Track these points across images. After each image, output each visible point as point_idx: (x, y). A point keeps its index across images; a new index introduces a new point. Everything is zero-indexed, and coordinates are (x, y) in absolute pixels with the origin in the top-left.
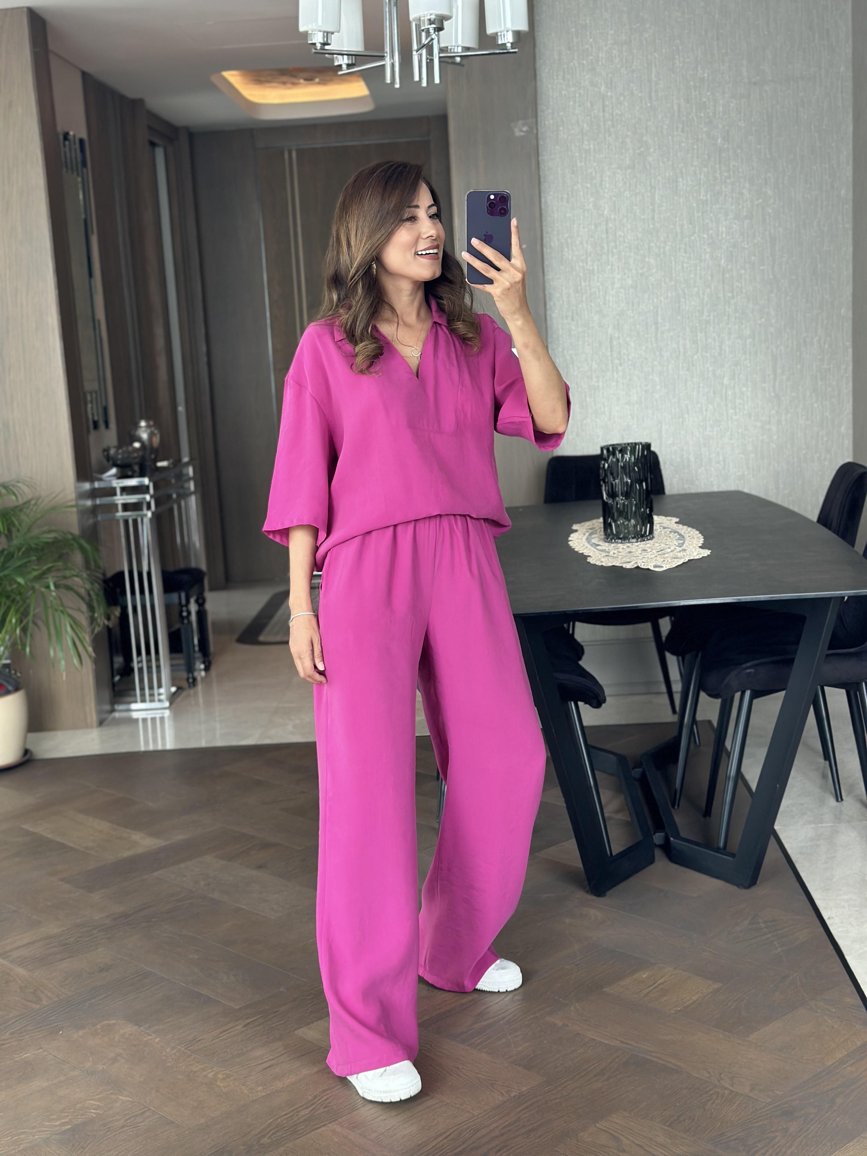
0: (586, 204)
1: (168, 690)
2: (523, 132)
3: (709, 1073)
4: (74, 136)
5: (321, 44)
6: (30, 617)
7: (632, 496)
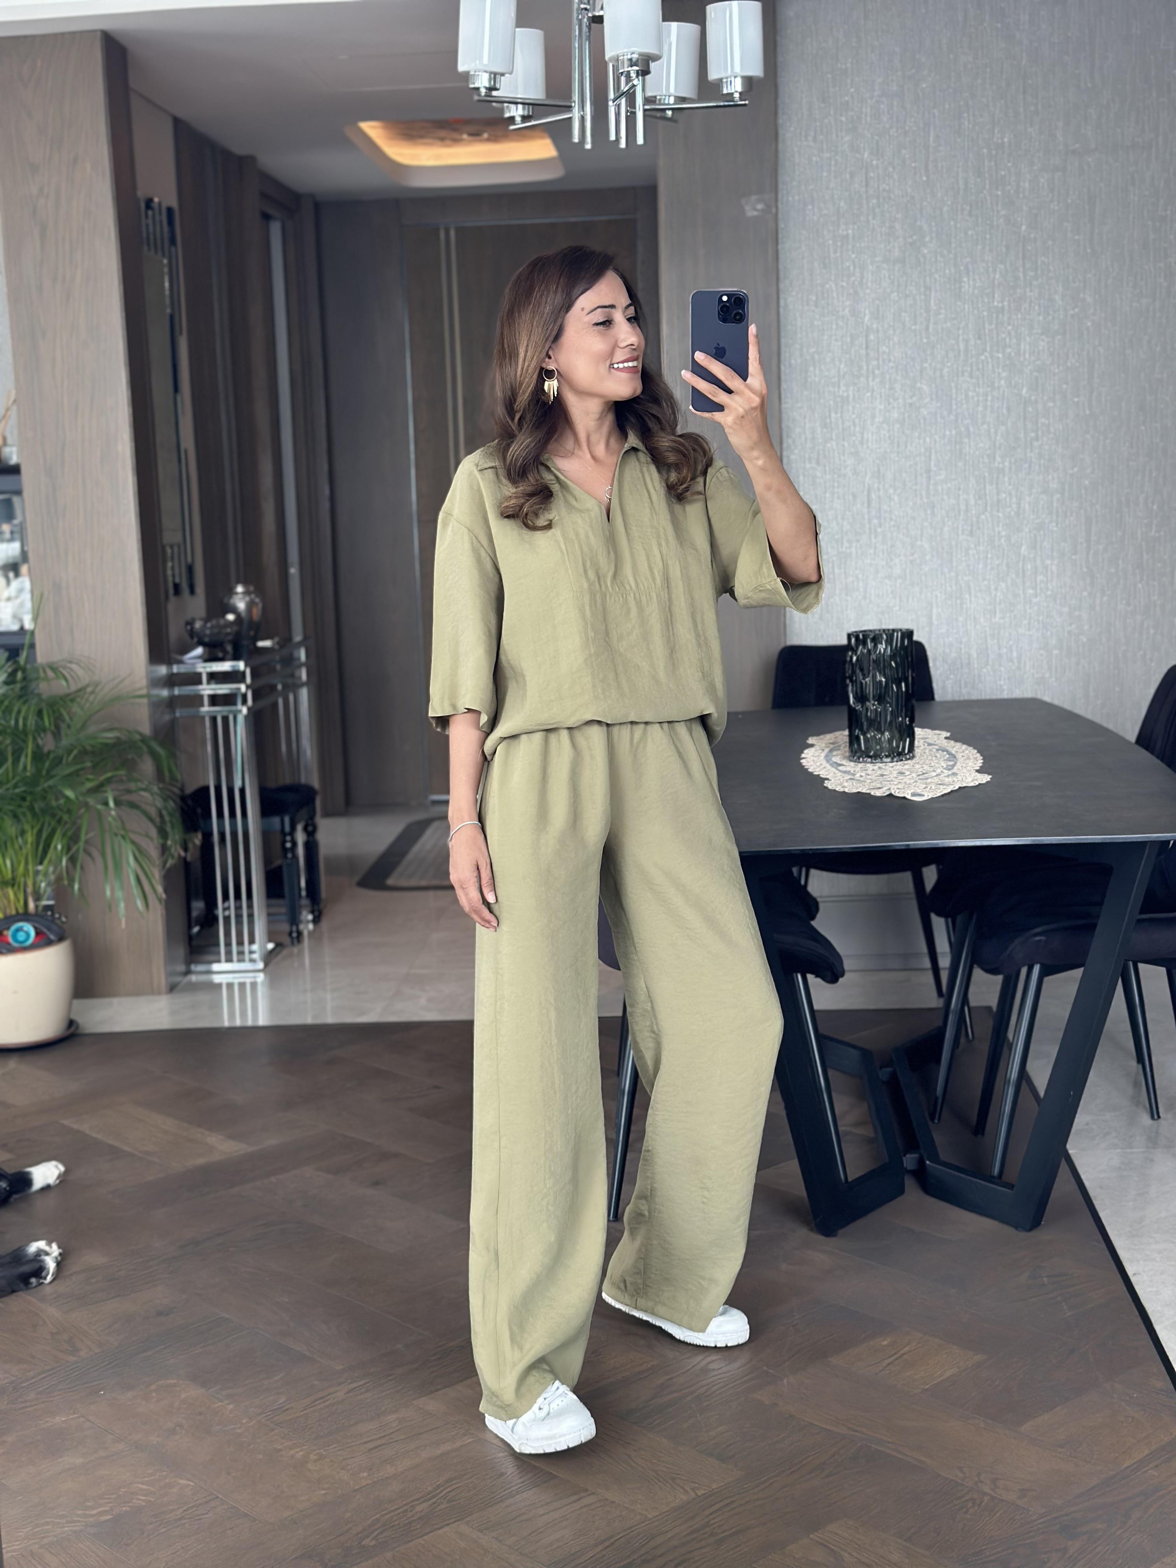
0: (841, 309)
1: (262, 946)
2: (758, 210)
3: (964, 1473)
4: (160, 204)
5: (486, 88)
6: (81, 844)
7: (887, 701)
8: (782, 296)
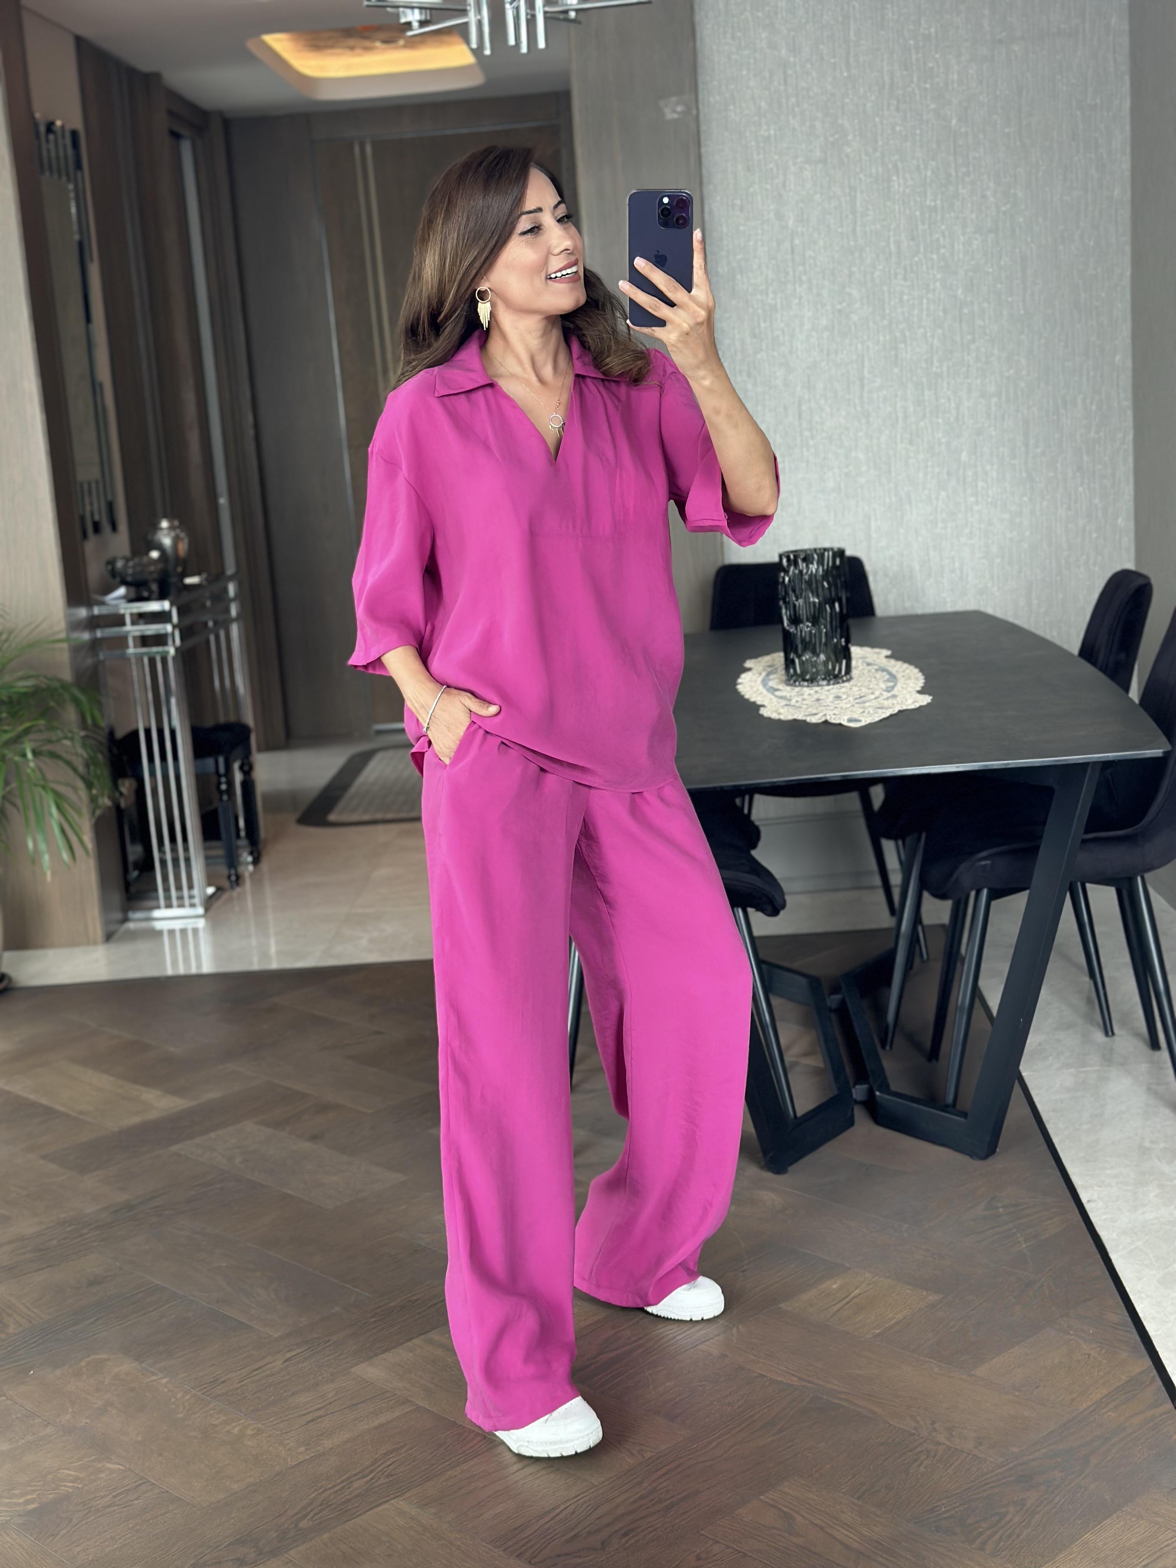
1: (203, 891)
2: (678, 113)
3: (918, 1422)
4: (63, 127)
7: (821, 622)
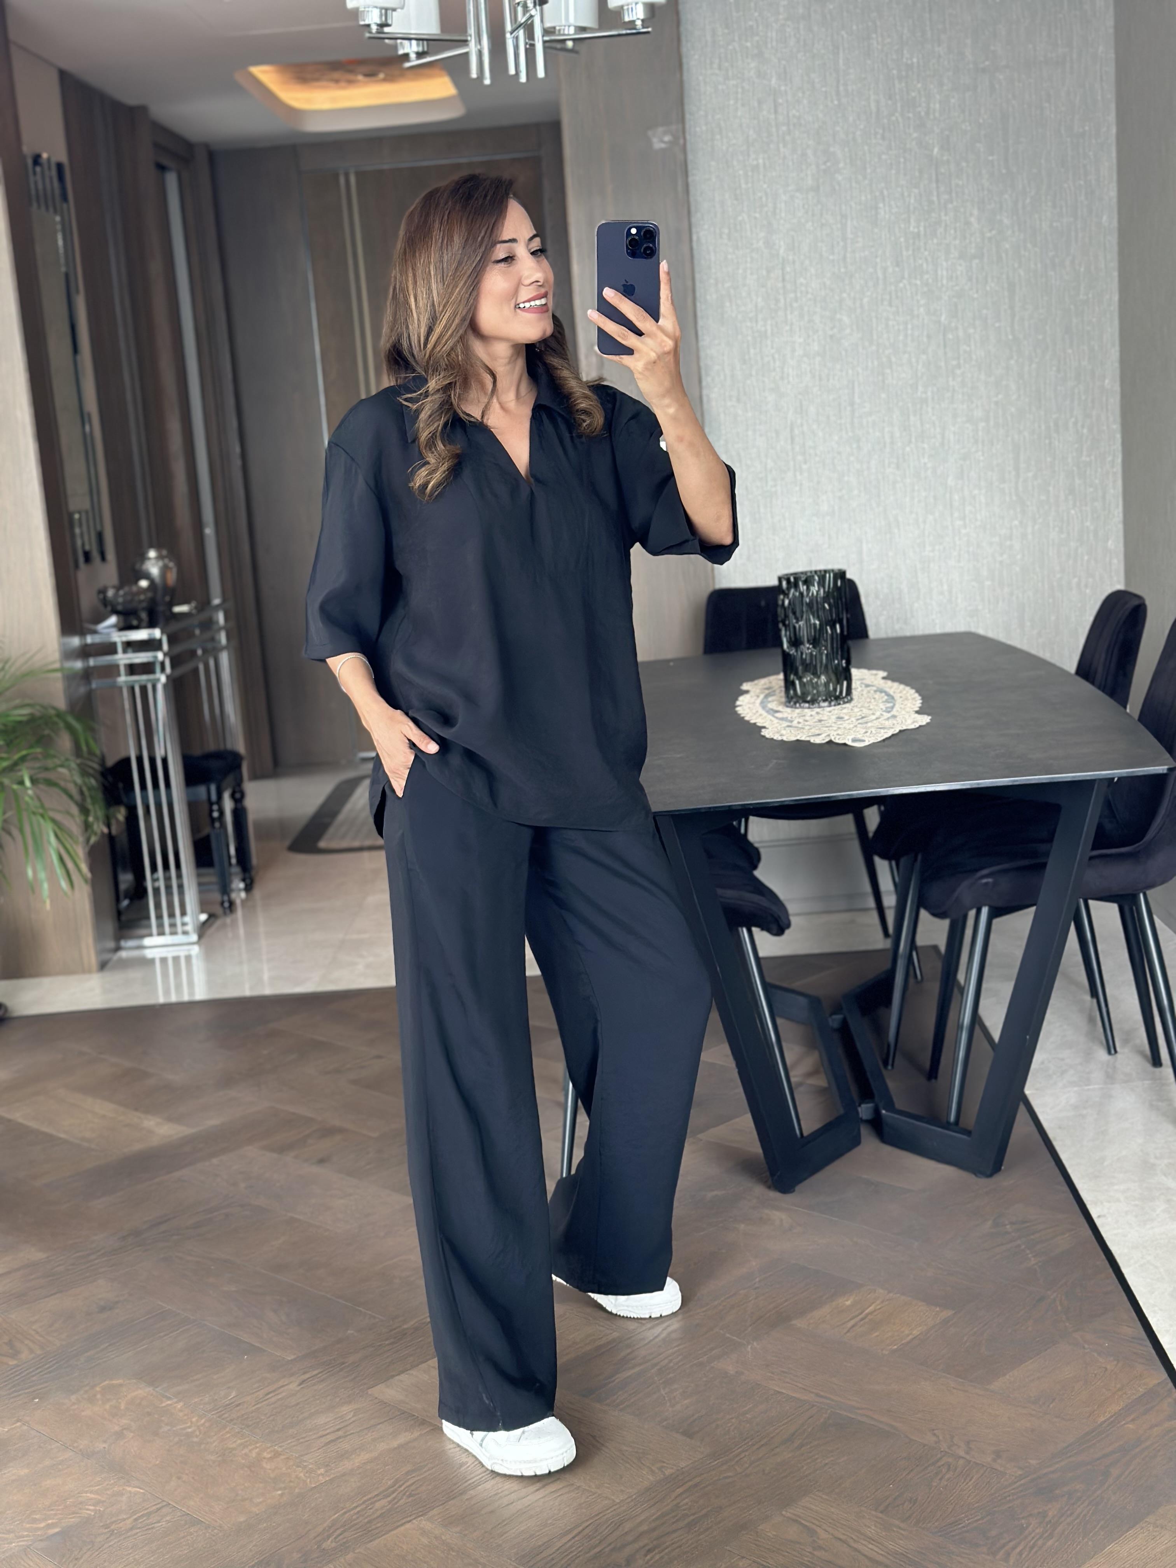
0: (754, 241)
1: (195, 918)
2: (665, 142)
3: (937, 1436)
4: (49, 159)
5: (378, 25)
7: (822, 644)
8: (694, 230)
